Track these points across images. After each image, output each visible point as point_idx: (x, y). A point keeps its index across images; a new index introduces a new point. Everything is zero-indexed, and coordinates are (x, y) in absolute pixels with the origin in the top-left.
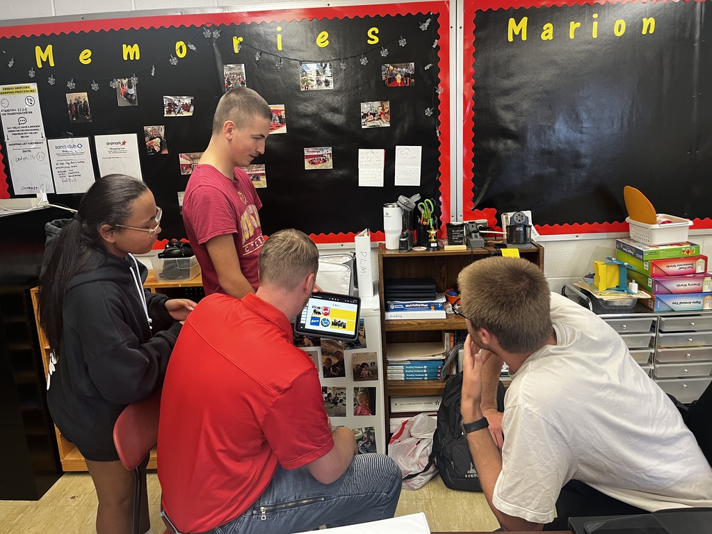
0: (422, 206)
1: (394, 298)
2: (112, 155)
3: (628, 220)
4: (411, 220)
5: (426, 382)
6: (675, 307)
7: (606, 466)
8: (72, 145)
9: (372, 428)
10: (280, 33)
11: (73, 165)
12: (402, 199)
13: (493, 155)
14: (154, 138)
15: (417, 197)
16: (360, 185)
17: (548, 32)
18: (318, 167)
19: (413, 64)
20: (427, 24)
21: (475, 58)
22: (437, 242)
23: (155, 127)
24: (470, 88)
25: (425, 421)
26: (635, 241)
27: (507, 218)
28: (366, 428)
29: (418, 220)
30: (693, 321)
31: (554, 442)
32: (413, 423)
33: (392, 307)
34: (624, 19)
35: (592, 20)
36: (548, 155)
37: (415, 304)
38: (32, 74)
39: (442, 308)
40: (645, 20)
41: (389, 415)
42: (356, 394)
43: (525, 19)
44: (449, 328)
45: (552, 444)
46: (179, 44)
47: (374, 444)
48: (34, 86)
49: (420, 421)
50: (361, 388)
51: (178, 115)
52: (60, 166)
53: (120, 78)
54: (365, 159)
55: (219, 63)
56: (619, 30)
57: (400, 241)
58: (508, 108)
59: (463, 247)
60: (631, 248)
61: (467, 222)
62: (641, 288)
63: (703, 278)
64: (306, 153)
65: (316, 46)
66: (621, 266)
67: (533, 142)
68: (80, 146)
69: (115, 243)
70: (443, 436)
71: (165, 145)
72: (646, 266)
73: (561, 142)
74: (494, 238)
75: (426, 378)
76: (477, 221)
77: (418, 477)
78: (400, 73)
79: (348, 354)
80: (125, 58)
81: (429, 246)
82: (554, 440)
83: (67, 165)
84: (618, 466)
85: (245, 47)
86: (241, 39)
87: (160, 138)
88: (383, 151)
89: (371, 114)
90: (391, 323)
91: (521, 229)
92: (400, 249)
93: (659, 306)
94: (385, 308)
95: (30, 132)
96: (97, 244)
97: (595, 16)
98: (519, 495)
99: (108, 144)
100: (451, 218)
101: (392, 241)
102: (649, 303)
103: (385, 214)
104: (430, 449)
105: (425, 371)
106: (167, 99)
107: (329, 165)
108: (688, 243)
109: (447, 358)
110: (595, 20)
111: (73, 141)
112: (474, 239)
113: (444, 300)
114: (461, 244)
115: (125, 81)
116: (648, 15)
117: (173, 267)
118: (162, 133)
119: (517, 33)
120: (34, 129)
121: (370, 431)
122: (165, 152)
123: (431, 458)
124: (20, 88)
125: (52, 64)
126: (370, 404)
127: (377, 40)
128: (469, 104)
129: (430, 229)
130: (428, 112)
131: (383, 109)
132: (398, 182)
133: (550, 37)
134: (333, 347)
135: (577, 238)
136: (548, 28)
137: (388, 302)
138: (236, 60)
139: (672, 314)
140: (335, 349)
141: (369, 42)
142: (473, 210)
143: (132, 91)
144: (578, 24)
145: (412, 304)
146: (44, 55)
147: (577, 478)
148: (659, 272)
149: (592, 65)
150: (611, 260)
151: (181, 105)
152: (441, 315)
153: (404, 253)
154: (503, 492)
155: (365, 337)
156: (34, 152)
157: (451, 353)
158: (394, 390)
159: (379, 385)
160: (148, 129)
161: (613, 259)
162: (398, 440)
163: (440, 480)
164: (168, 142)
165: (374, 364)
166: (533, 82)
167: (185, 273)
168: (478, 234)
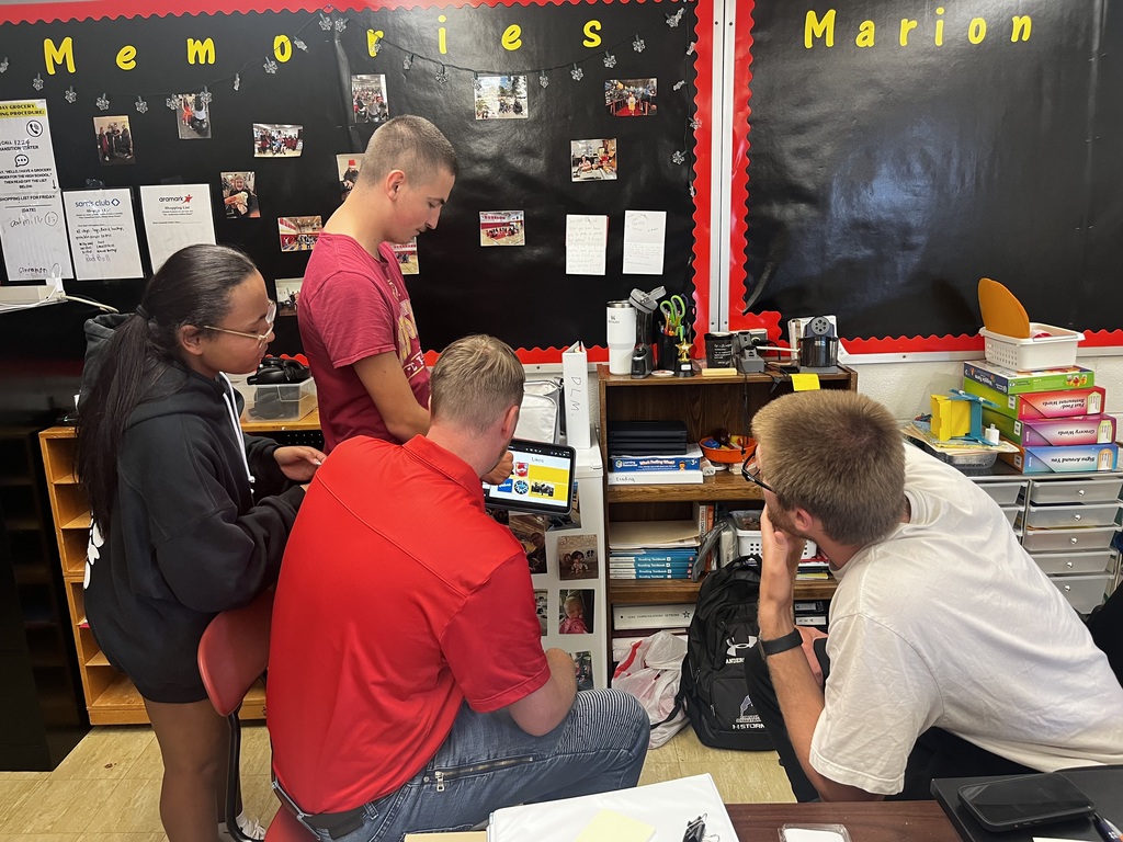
0: (666, 306)
1: (621, 451)
2: (168, 218)
3: (983, 331)
4: (650, 327)
5: (669, 581)
6: (1054, 466)
7: (987, 707)
8: (103, 201)
9: (587, 654)
10: (443, 25)
11: (104, 233)
12: (637, 294)
13: (777, 227)
14: (238, 192)
15: (660, 292)
16: (568, 272)
17: (867, 34)
18: (503, 242)
19: (655, 80)
20: (678, 17)
21: (753, 72)
22: (690, 363)
23: (240, 174)
24: (743, 121)
25: (668, 643)
26: (993, 365)
27: (798, 327)
28: (578, 654)
29: (659, 328)
30: (1082, 487)
31: (911, 671)
32: (648, 646)
33: (619, 465)
34: (984, 17)
35: (935, 17)
36: (864, 229)
37: (654, 460)
38: (38, 84)
39: (696, 467)
40: (1015, 19)
41: (613, 633)
42: (563, 600)
43: (831, 14)
44: (709, 498)
45: (908, 672)
46: (279, 40)
47: (589, 678)
48: (41, 104)
49: (660, 643)
50: (571, 591)
51: (277, 155)
52: (82, 234)
53: (182, 94)
54: (577, 231)
55: (345, 74)
56: (977, 34)
57: (633, 361)
58: (801, 153)
59: (731, 372)
60: (989, 375)
61: (737, 332)
62: (1003, 437)
63: (1099, 421)
64: (483, 220)
65: (501, 48)
66: (973, 403)
67: (840, 209)
68: (115, 202)
69: (201, 355)
70: (697, 665)
71: (256, 203)
72: (1012, 403)
73: (883, 210)
74: (777, 358)
75: (669, 576)
76: (752, 331)
77: (659, 728)
78: (634, 95)
79: (552, 538)
80: (192, 61)
81: (677, 369)
82: (913, 668)
83: (95, 234)
84: (1004, 706)
85: (387, 46)
86: (380, 34)
87: (248, 191)
88: (605, 218)
89: (587, 159)
90: (617, 489)
91: (823, 344)
92: (632, 374)
93: (1030, 465)
94: (609, 467)
95: (35, 178)
96: (172, 355)
97: (940, 11)
98: (855, 751)
99: (162, 200)
100: (711, 326)
101: (620, 362)
102: (1016, 460)
103: (609, 318)
104: (676, 686)
105: (668, 565)
106: (259, 129)
107: (519, 239)
108: (1075, 368)
109: (702, 546)
110: (940, 17)
111: (104, 195)
112: (749, 359)
113: (699, 454)
114: (728, 366)
115: (191, 99)
116: (1020, 12)
117: (272, 399)
118: (251, 184)
119: (819, 35)
120: (41, 174)
121: (584, 659)
122: (256, 214)
123: (678, 700)
124: (19, 107)
125: (71, 69)
126: (584, 616)
127: (598, 41)
128: (742, 147)
129: (680, 342)
130: (678, 158)
131: (606, 152)
132: (629, 268)
133: (870, 42)
134: (528, 527)
135: (905, 360)
136: (867, 28)
137: (613, 457)
138: (372, 67)
139: (1051, 477)
140: (531, 530)
141: (586, 43)
142: (744, 314)
143: (203, 115)
144: (914, 24)
145: (649, 460)
146: (58, 54)
147: (941, 725)
148: (1031, 412)
149: (933, 88)
150: (958, 393)
151: (281, 139)
152: (695, 477)
153: (639, 380)
154: (829, 748)
155: (578, 511)
156: (40, 212)
157: (709, 537)
158: (621, 595)
159: (599, 586)
160: (228, 176)
161: (961, 392)
162: (625, 673)
163: (692, 734)
164: (260, 198)
165: (592, 553)
166: (841, 113)
167: (291, 409)
168: (754, 351)
